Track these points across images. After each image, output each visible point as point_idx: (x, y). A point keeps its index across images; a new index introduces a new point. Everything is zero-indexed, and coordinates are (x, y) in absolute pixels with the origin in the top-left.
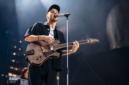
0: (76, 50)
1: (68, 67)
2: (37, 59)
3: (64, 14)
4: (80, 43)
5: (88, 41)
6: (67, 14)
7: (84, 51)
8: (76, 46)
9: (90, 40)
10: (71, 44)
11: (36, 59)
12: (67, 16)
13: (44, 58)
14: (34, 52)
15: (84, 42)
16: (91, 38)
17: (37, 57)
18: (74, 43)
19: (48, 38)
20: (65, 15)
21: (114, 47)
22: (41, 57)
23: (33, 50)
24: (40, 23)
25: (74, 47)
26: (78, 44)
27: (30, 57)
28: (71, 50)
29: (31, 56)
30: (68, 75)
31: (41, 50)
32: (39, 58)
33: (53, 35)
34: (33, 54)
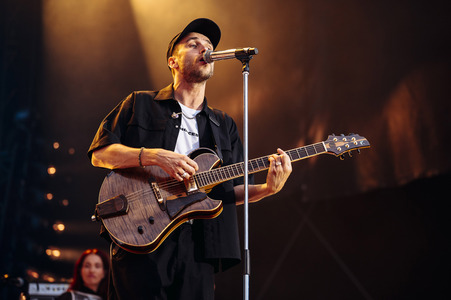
0: (280, 183)
1: (247, 248)
2: (140, 231)
3: (234, 50)
4: (293, 156)
5: (326, 146)
6: (246, 49)
7: (304, 187)
8: (280, 168)
9: (332, 144)
10: (261, 165)
11: (134, 228)
12: (244, 57)
13: (165, 224)
14: (126, 203)
15: (312, 151)
16: (338, 134)
17: (139, 222)
18: (272, 157)
19: (177, 161)
20: (236, 53)
21: (416, 174)
22: (151, 221)
23: (123, 197)
24: (145, 95)
25: (274, 173)
26: (288, 161)
27: (113, 226)
28: (265, 186)
29: (118, 220)
30: (247, 277)
31: (152, 196)
32: (145, 225)
33: (196, 131)
34: (123, 213)
